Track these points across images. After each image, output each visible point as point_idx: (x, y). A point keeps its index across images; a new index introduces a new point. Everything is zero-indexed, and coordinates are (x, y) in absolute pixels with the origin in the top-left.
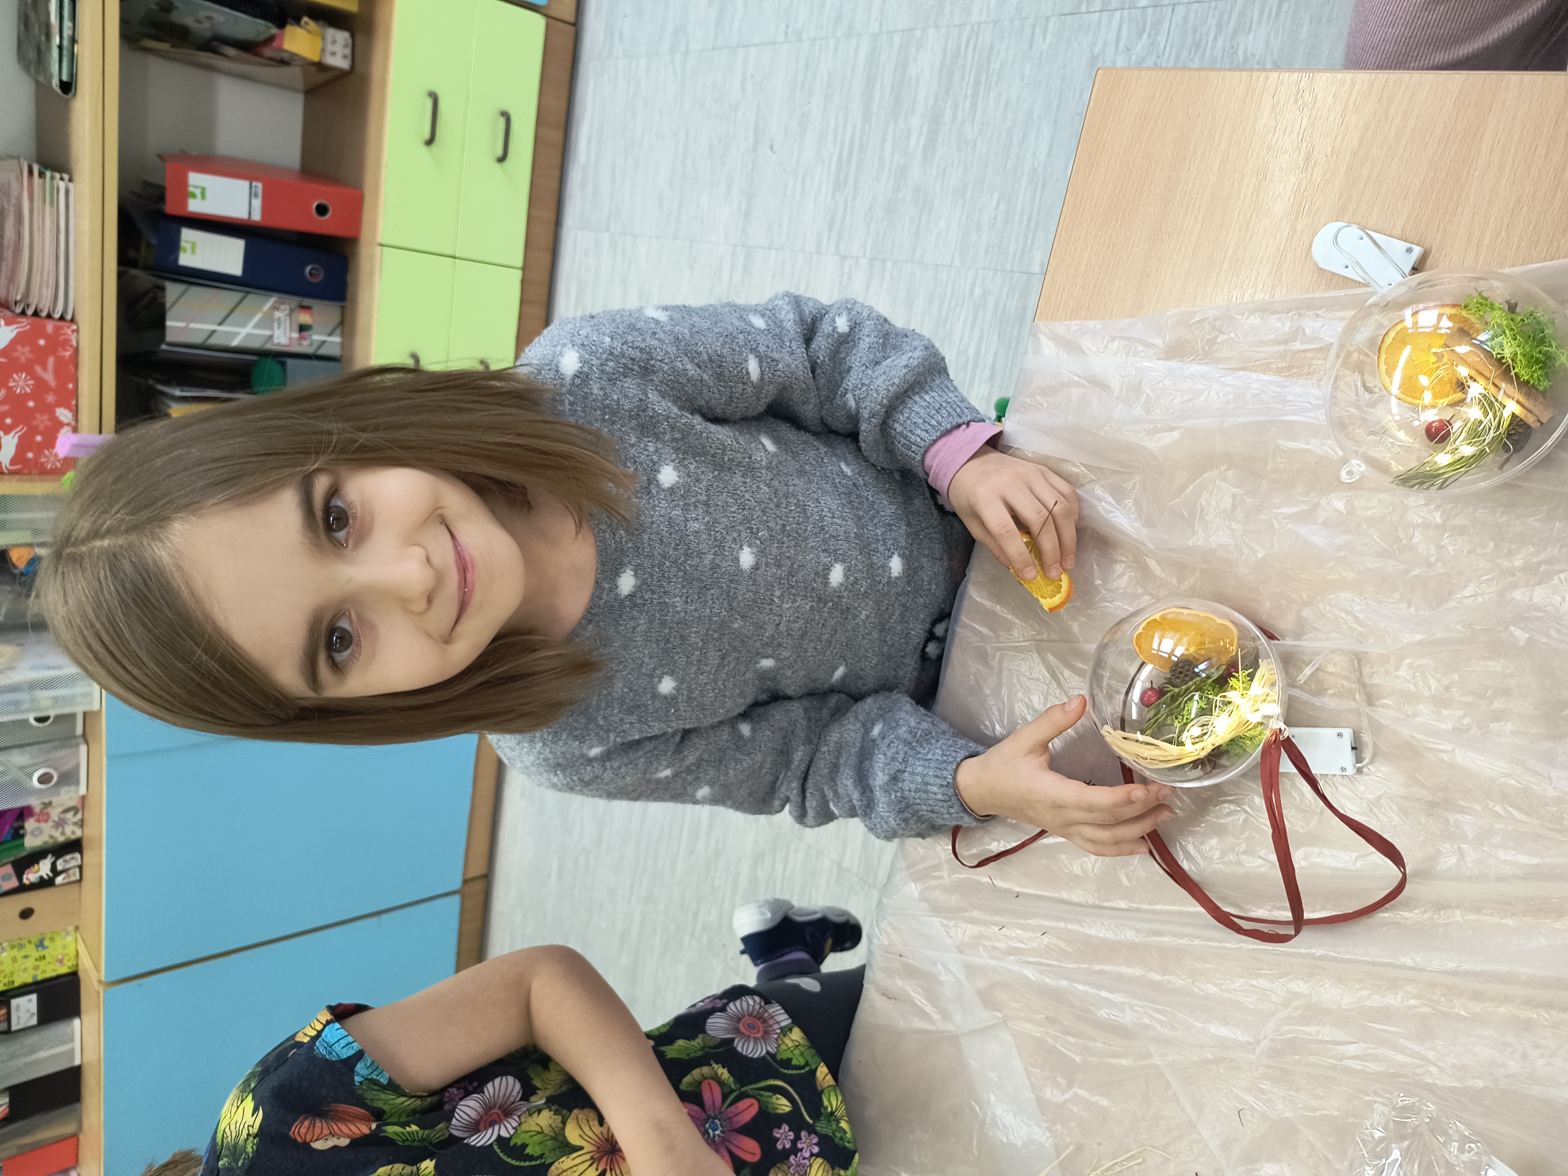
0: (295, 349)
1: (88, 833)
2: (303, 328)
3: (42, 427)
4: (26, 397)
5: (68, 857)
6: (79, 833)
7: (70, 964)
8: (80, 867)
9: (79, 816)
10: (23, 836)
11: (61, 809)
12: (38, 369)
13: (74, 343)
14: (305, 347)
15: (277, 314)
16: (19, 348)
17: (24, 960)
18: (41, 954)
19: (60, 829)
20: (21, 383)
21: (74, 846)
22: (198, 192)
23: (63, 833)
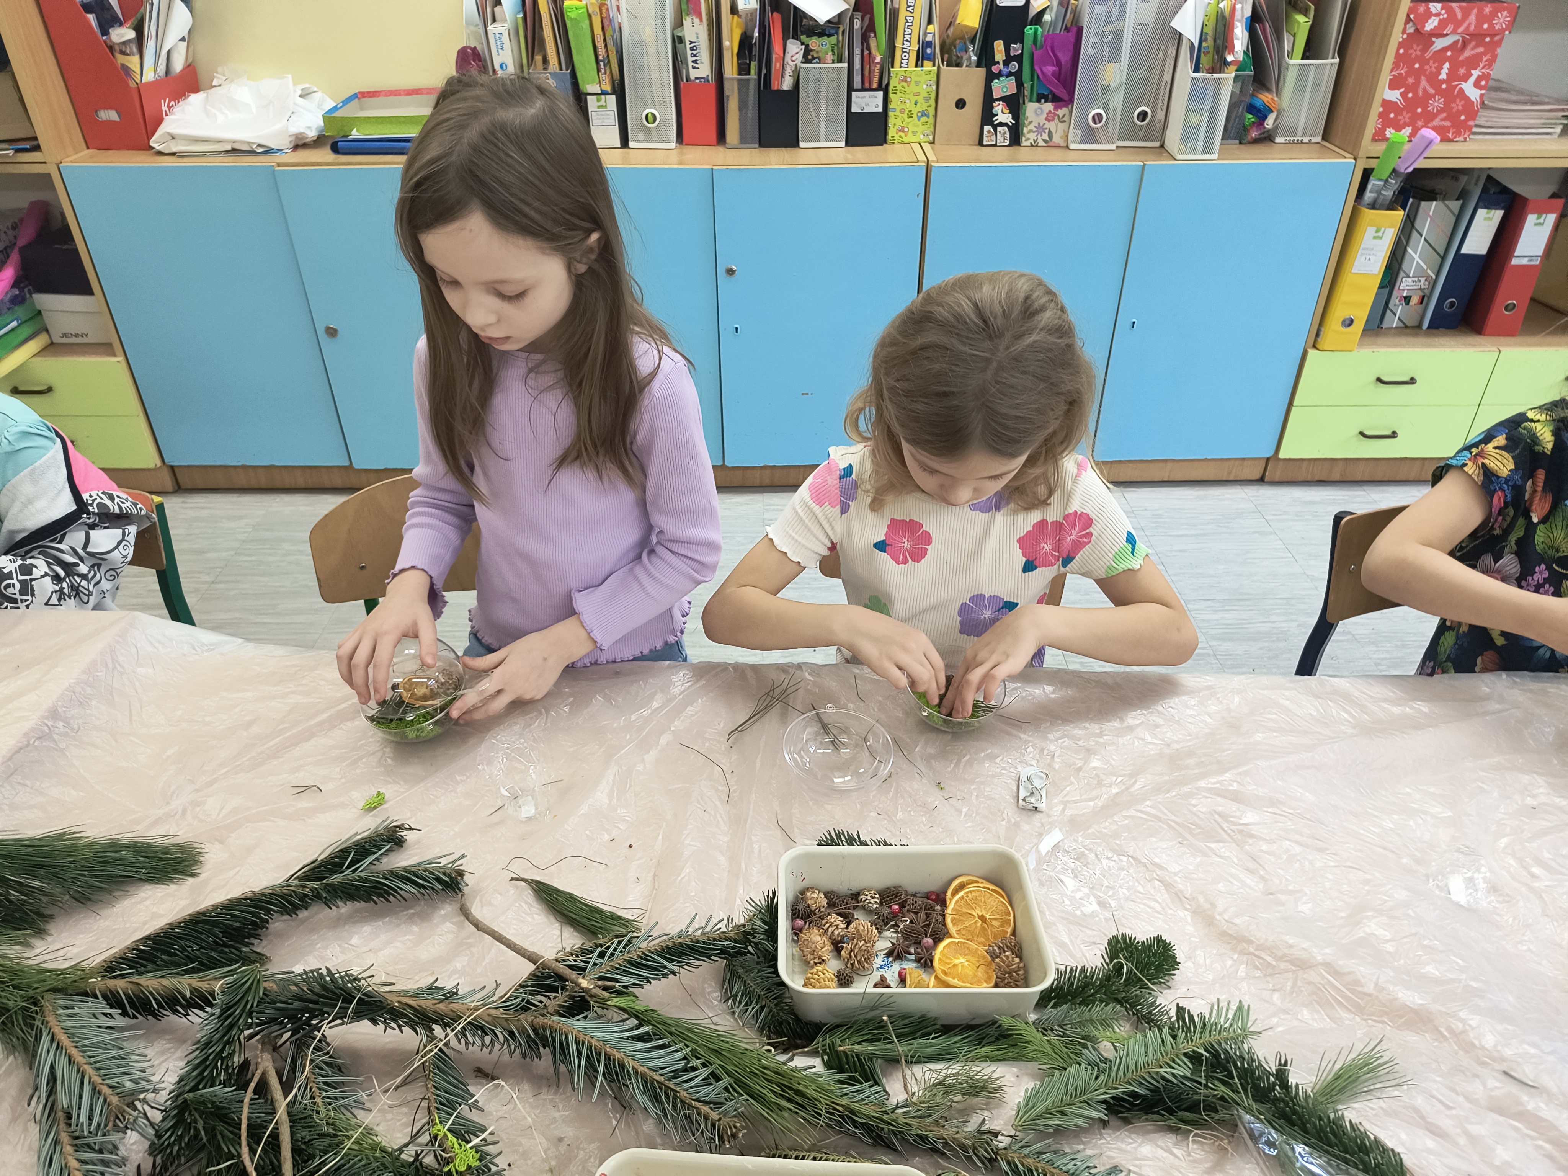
0: (1395, 293)
1: (1023, 151)
2: (1407, 299)
3: (1400, 117)
4: (1425, 107)
5: (1008, 135)
6: (1024, 143)
7: (897, 137)
8: (995, 145)
9: (1042, 143)
10: (1039, 101)
11: (1053, 130)
12: (1444, 115)
13: (1457, 139)
14: (1395, 300)
15: (1423, 280)
16: (1463, 102)
17: (913, 102)
18: (915, 116)
19: (1035, 129)
20: (1436, 104)
21: (1016, 139)
22: (1541, 220)
23: (1030, 131)
